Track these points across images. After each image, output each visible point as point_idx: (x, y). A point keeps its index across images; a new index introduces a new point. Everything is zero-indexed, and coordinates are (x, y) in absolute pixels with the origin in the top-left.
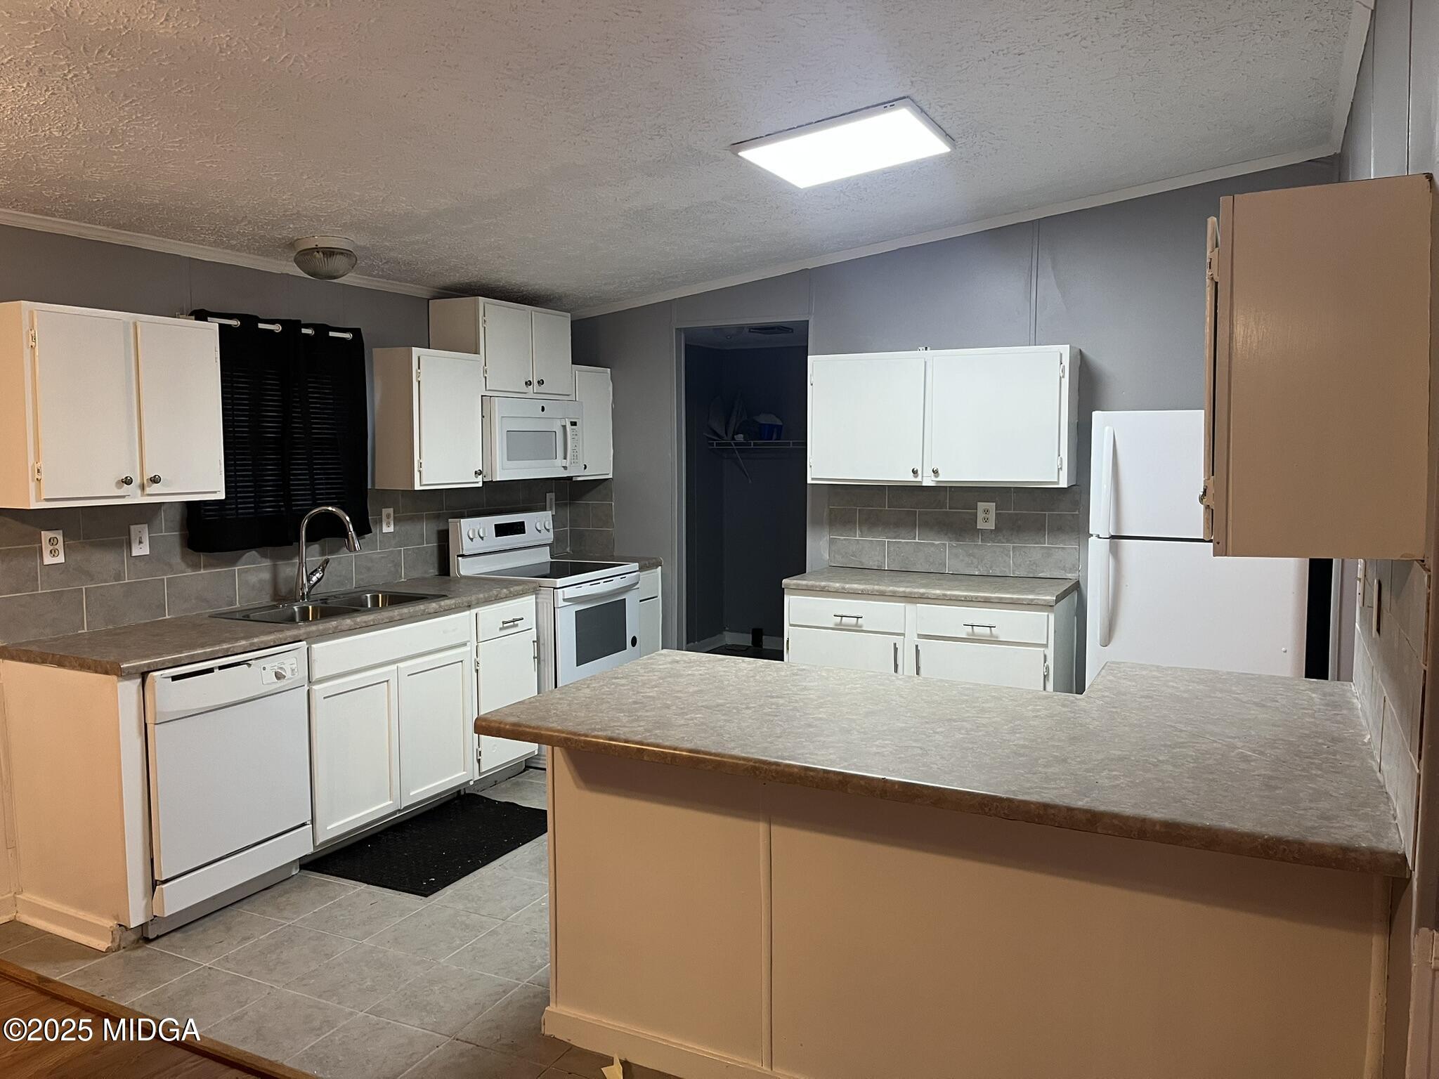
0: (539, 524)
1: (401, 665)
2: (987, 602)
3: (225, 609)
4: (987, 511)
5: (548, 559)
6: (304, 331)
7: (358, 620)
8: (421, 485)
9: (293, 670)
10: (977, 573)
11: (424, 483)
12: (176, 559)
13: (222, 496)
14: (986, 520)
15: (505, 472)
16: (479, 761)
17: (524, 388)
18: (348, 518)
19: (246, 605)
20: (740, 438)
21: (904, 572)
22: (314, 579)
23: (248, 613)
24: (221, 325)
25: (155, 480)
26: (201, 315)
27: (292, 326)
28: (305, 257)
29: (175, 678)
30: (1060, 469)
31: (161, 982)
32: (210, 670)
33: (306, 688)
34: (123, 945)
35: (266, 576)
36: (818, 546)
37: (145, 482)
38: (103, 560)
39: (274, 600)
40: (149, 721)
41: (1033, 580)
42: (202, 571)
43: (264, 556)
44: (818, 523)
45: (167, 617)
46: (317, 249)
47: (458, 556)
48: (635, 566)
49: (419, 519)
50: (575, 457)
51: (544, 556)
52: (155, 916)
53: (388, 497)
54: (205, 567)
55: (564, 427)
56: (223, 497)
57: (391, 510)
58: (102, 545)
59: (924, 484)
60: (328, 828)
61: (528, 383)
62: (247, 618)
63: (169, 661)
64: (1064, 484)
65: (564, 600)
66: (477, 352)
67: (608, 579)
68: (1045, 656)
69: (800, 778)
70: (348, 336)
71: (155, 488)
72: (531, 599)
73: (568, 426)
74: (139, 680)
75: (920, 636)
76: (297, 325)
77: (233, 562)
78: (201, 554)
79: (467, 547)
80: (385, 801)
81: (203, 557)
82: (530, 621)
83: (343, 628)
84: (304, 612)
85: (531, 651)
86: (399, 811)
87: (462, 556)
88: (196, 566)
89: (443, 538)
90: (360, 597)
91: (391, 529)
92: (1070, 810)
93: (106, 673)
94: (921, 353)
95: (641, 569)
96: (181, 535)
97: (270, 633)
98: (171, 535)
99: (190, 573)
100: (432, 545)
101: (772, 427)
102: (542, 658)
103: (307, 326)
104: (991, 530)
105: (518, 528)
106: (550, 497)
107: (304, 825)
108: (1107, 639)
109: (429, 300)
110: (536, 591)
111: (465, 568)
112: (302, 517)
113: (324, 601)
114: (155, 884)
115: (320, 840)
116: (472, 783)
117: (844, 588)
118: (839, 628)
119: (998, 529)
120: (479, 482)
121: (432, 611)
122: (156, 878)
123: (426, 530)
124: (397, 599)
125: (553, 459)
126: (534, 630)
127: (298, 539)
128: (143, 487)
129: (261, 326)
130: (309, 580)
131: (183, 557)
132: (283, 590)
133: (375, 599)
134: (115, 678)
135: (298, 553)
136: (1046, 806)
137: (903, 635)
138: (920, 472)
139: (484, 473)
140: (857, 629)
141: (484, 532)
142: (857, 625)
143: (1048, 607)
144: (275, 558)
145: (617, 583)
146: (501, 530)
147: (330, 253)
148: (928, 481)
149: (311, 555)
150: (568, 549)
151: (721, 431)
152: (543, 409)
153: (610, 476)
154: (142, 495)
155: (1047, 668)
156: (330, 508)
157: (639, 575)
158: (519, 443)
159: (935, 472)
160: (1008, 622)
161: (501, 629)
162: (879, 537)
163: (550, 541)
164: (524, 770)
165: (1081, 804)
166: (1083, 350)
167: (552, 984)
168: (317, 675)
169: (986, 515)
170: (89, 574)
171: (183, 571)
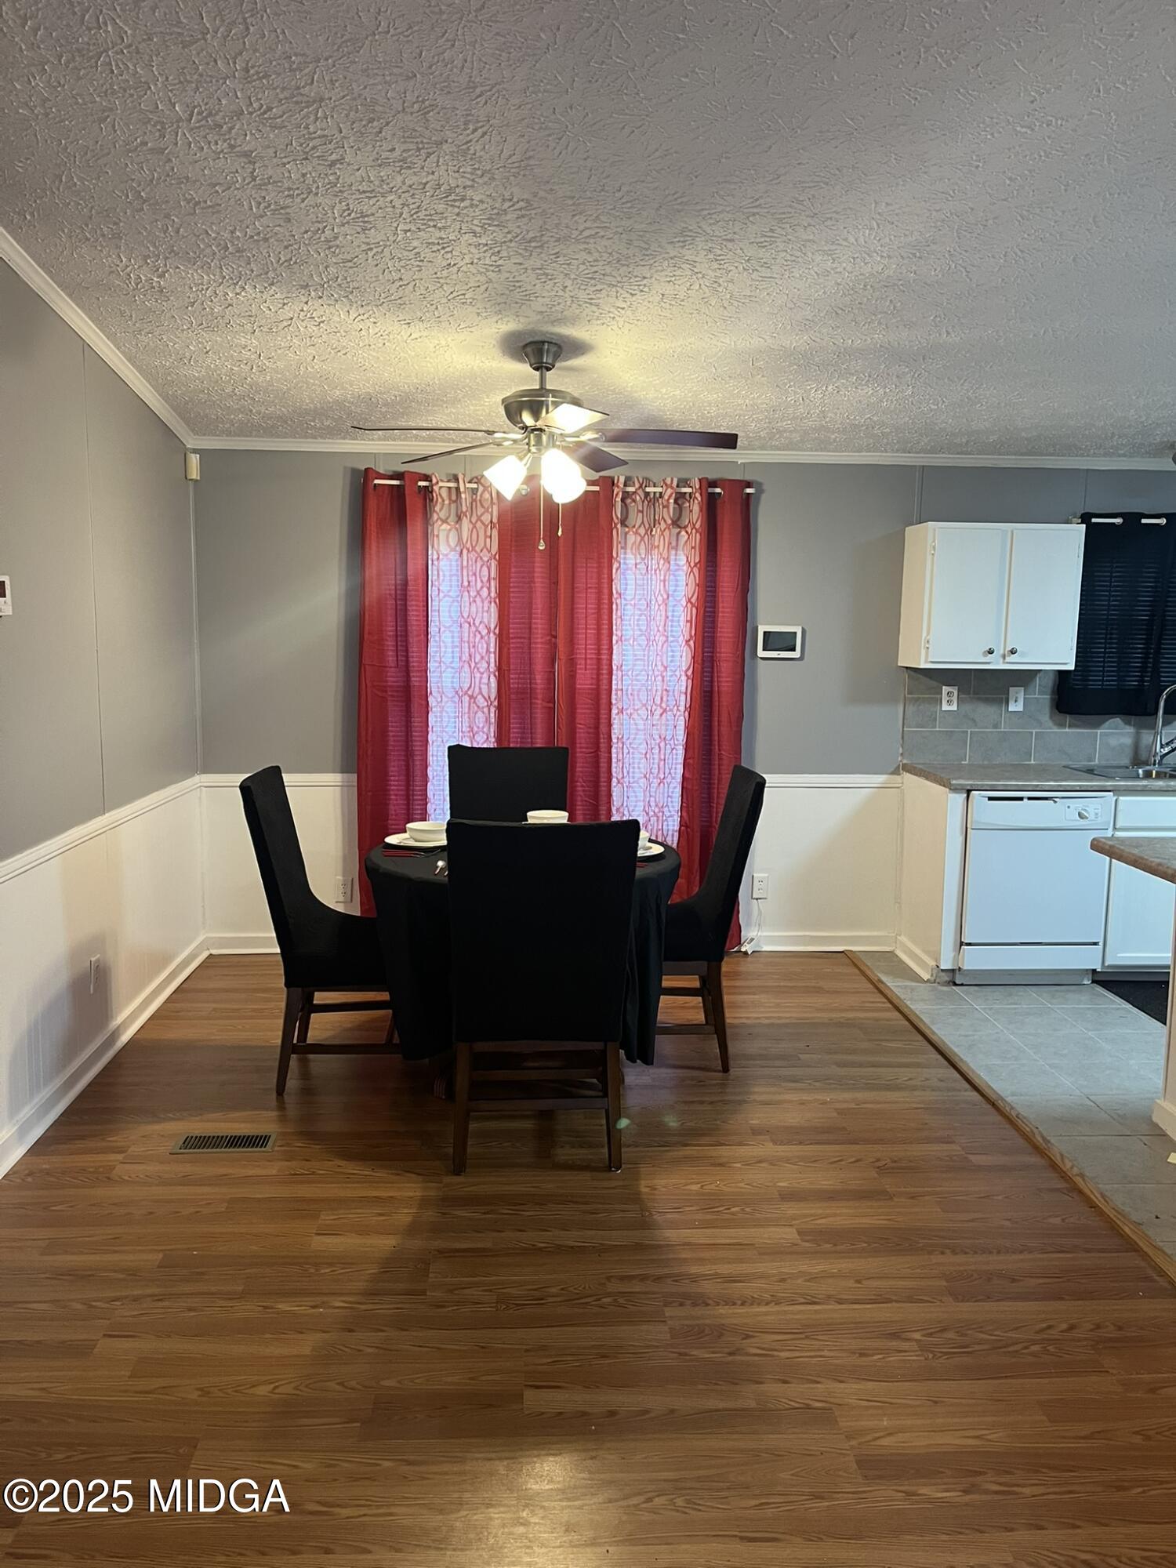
3: (1083, 763)
9: (1096, 814)
12: (1045, 716)
13: (1072, 667)
22: (1167, 749)
25: (1013, 652)
26: (1086, 517)
29: (990, 799)
32: (1021, 799)
33: (1110, 832)
34: (937, 981)
35: (1129, 740)
37: (1005, 653)
38: (985, 712)
39: (1131, 762)
40: (969, 826)
42: (1067, 730)
43: (1126, 723)
45: (1032, 762)
52: (960, 968)
54: (1070, 727)
56: (1075, 668)
58: (987, 701)
63: (989, 785)
71: (1019, 658)
74: (965, 795)
77: (1097, 726)
78: (1068, 716)
81: (1061, 717)
88: (1062, 725)
93: (944, 786)
96: (1052, 698)
98: (1043, 698)
99: (1056, 730)
107: (1095, 943)
112: (1162, 692)
114: (962, 944)
122: (963, 940)
127: (1157, 712)
128: (1004, 657)
130: (1161, 750)
131: (1051, 717)
132: (1143, 755)
134: (946, 789)
135: (1156, 724)
144: (1138, 726)
149: (1166, 727)
154: (1004, 663)
168: (1121, 823)
170: (974, 721)
171: (1050, 728)
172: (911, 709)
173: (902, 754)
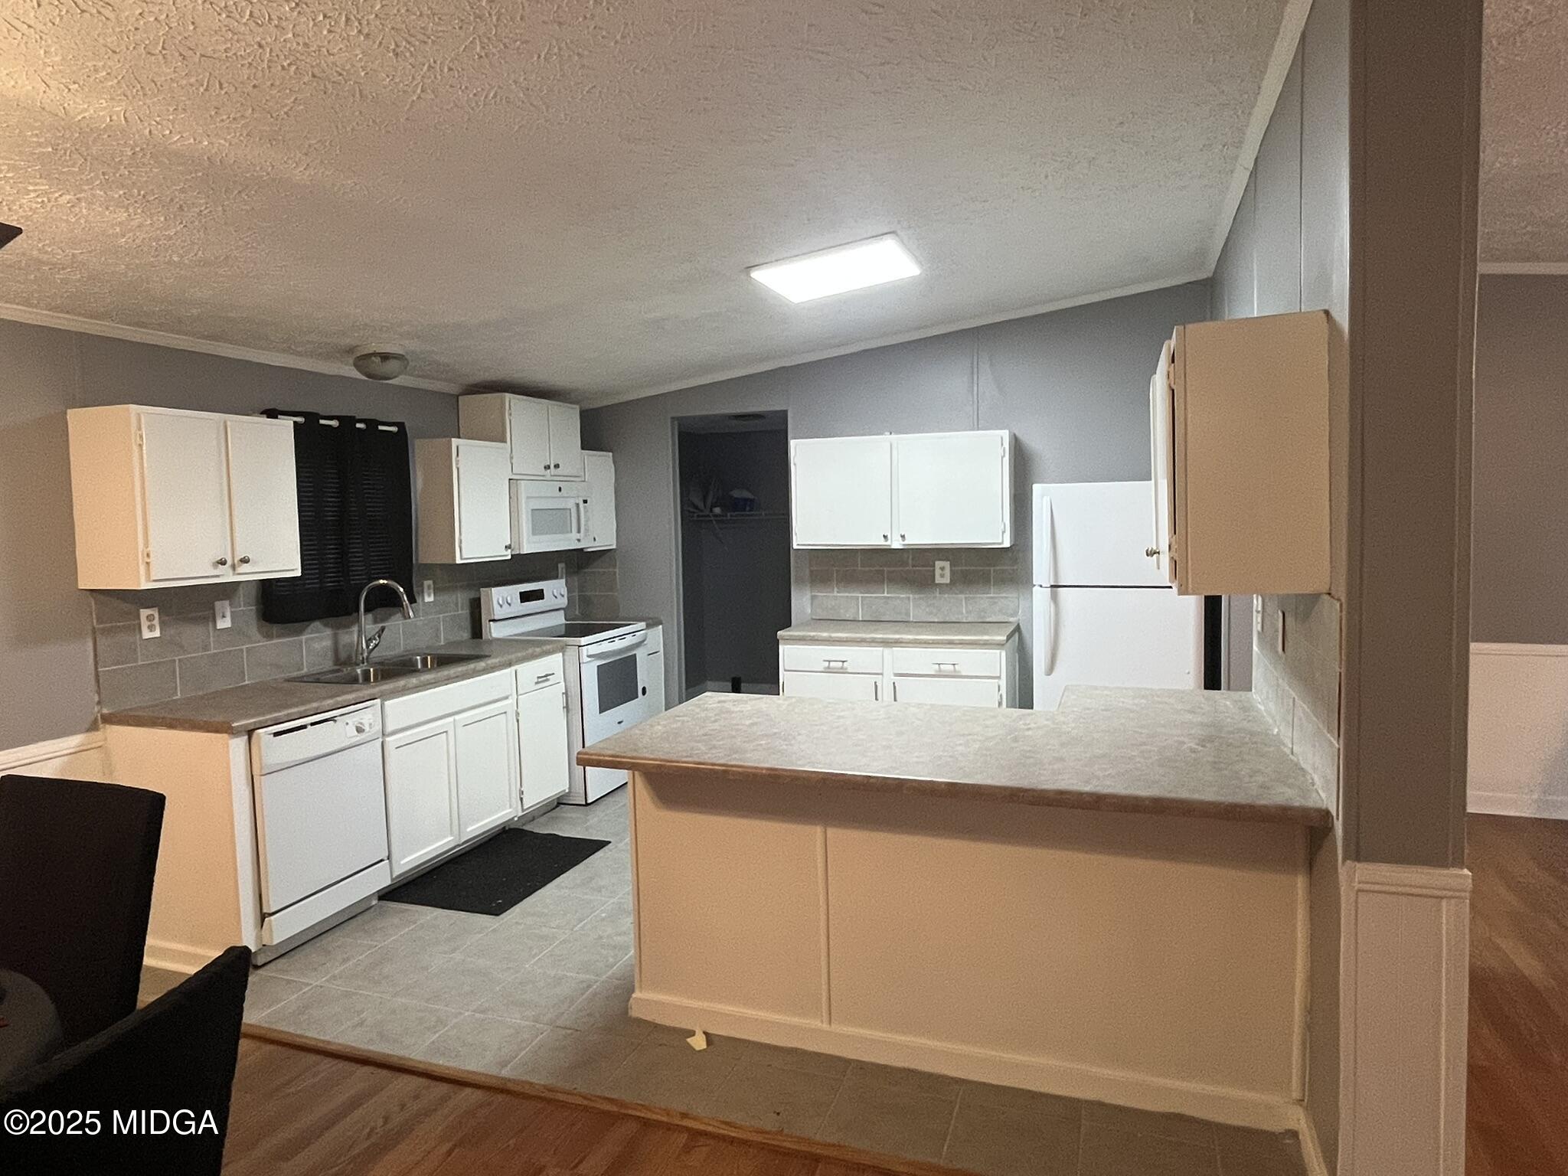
0: (556, 590)
1: (457, 717)
2: (951, 643)
3: (295, 674)
4: (942, 569)
5: (564, 621)
6: (358, 425)
7: (422, 678)
8: (461, 559)
9: (370, 724)
10: (936, 620)
11: (465, 556)
12: (253, 629)
13: (297, 574)
14: (942, 576)
15: (530, 545)
16: (521, 799)
17: (543, 472)
18: (402, 590)
19: (315, 669)
20: (717, 510)
21: (876, 622)
22: (372, 645)
23: (317, 676)
24: (295, 422)
25: (245, 561)
26: (272, 414)
27: (347, 421)
28: (362, 361)
29: (276, 734)
30: (1004, 532)
31: (281, 1001)
32: (303, 727)
33: (381, 740)
35: (328, 643)
36: (801, 602)
37: (236, 561)
38: (191, 634)
39: (335, 664)
40: (255, 773)
41: (983, 624)
42: (275, 641)
43: (326, 625)
44: (801, 581)
45: (247, 682)
46: (375, 354)
47: (490, 621)
48: (642, 625)
49: (454, 589)
50: (587, 530)
51: (559, 619)
52: (264, 945)
53: (429, 570)
54: (279, 637)
55: (578, 505)
56: (300, 575)
57: (430, 582)
58: (191, 621)
59: (893, 547)
60: (402, 862)
61: (547, 467)
62: (318, 681)
63: (271, 719)
64: (1007, 544)
65: (589, 656)
66: (505, 441)
67: (622, 637)
68: (999, 687)
69: (864, 785)
70: (394, 429)
71: (245, 568)
72: (558, 657)
73: (582, 505)
74: (246, 737)
75: (896, 675)
76: (353, 420)
77: (300, 632)
78: (275, 625)
79: (499, 613)
80: (445, 837)
81: (275, 628)
82: (559, 675)
83: (410, 686)
84: (366, 673)
85: (560, 702)
86: (459, 845)
87: (494, 620)
88: (269, 636)
89: (475, 606)
90: (410, 659)
91: (431, 599)
92: (1081, 794)
93: (217, 731)
94: (887, 437)
95: (648, 626)
96: (257, 609)
97: (351, 692)
98: (248, 609)
99: (265, 643)
100: (464, 612)
101: (746, 500)
102: (570, 707)
103: (361, 421)
104: (947, 584)
105: (538, 595)
106: (561, 566)
107: (382, 861)
108: (1050, 669)
109: (458, 396)
110: (562, 649)
111: (496, 631)
112: (362, 589)
113: (381, 663)
114: (263, 916)
115: (396, 873)
116: (516, 819)
117: (831, 637)
118: (828, 670)
119: (953, 582)
120: (507, 555)
121: (481, 668)
122: (265, 911)
123: (459, 600)
124: (444, 661)
125: (567, 532)
126: (563, 683)
127: (357, 610)
128: (234, 567)
129: (322, 422)
130: (368, 646)
131: (259, 629)
132: (343, 655)
133: (424, 661)
134: (225, 736)
135: (358, 620)
136: (1061, 793)
137: (882, 674)
138: (889, 537)
139: (512, 546)
140: (842, 671)
141: (511, 599)
142: (842, 668)
143: (1000, 645)
144: (337, 627)
145: (629, 641)
146: (525, 597)
147: (385, 357)
148: (896, 544)
149: (367, 623)
150: (577, 613)
151: (701, 505)
152: (560, 489)
153: (614, 547)
154: (234, 574)
155: (1001, 696)
156: (382, 581)
157: (646, 634)
158: (544, 519)
159: (903, 537)
160: (970, 660)
161: (537, 683)
162: (853, 592)
163: (564, 606)
164: (557, 807)
165: (1087, 788)
166: (1017, 434)
167: (637, 976)
168: (389, 728)
169: (943, 572)
170: (182, 647)
171: (259, 642)
172: (103, 642)
173: (99, 703)
